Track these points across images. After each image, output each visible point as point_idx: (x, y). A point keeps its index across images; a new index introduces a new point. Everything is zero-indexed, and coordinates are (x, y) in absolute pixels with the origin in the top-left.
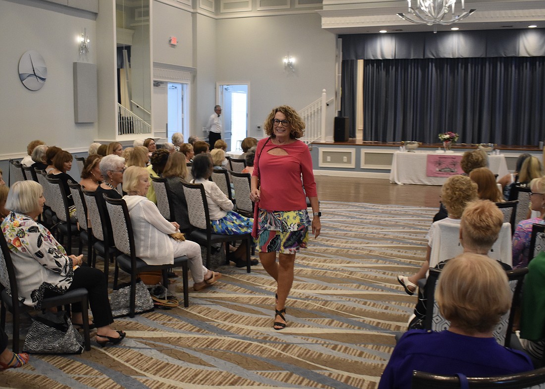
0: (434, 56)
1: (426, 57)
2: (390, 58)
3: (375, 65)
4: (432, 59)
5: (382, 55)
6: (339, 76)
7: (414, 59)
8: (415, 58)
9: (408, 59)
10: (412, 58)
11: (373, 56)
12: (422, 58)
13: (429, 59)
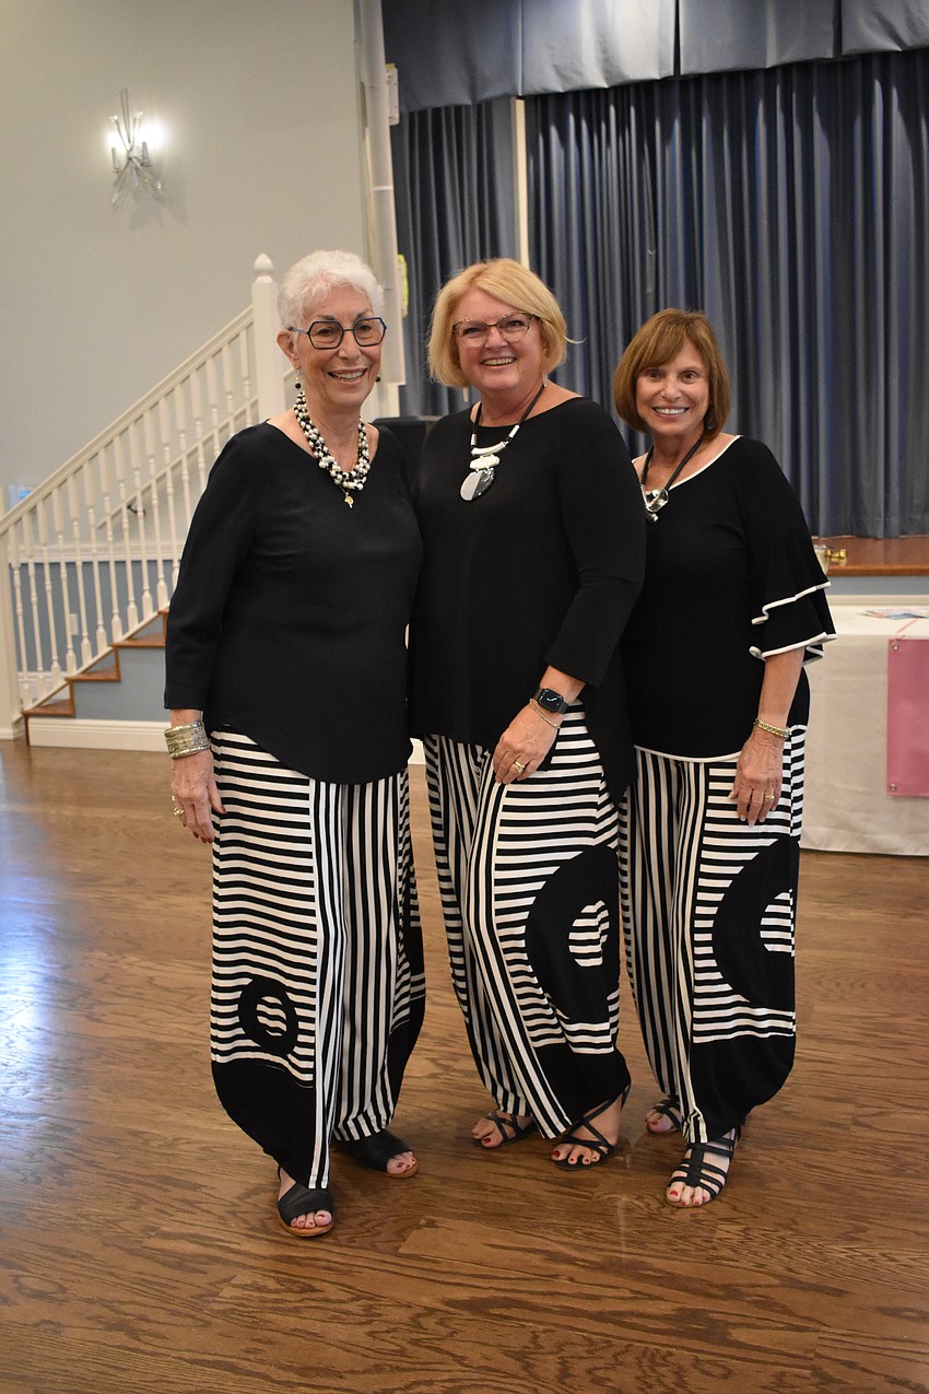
0: (897, 39)
1: (850, 46)
2: (653, 74)
3: (612, 110)
4: (886, 55)
5: (608, 62)
6: (381, 195)
7: (786, 69)
8: (788, 57)
9: (748, 75)
10: (769, 65)
11: (558, 70)
12: (830, 55)
13: (867, 58)
